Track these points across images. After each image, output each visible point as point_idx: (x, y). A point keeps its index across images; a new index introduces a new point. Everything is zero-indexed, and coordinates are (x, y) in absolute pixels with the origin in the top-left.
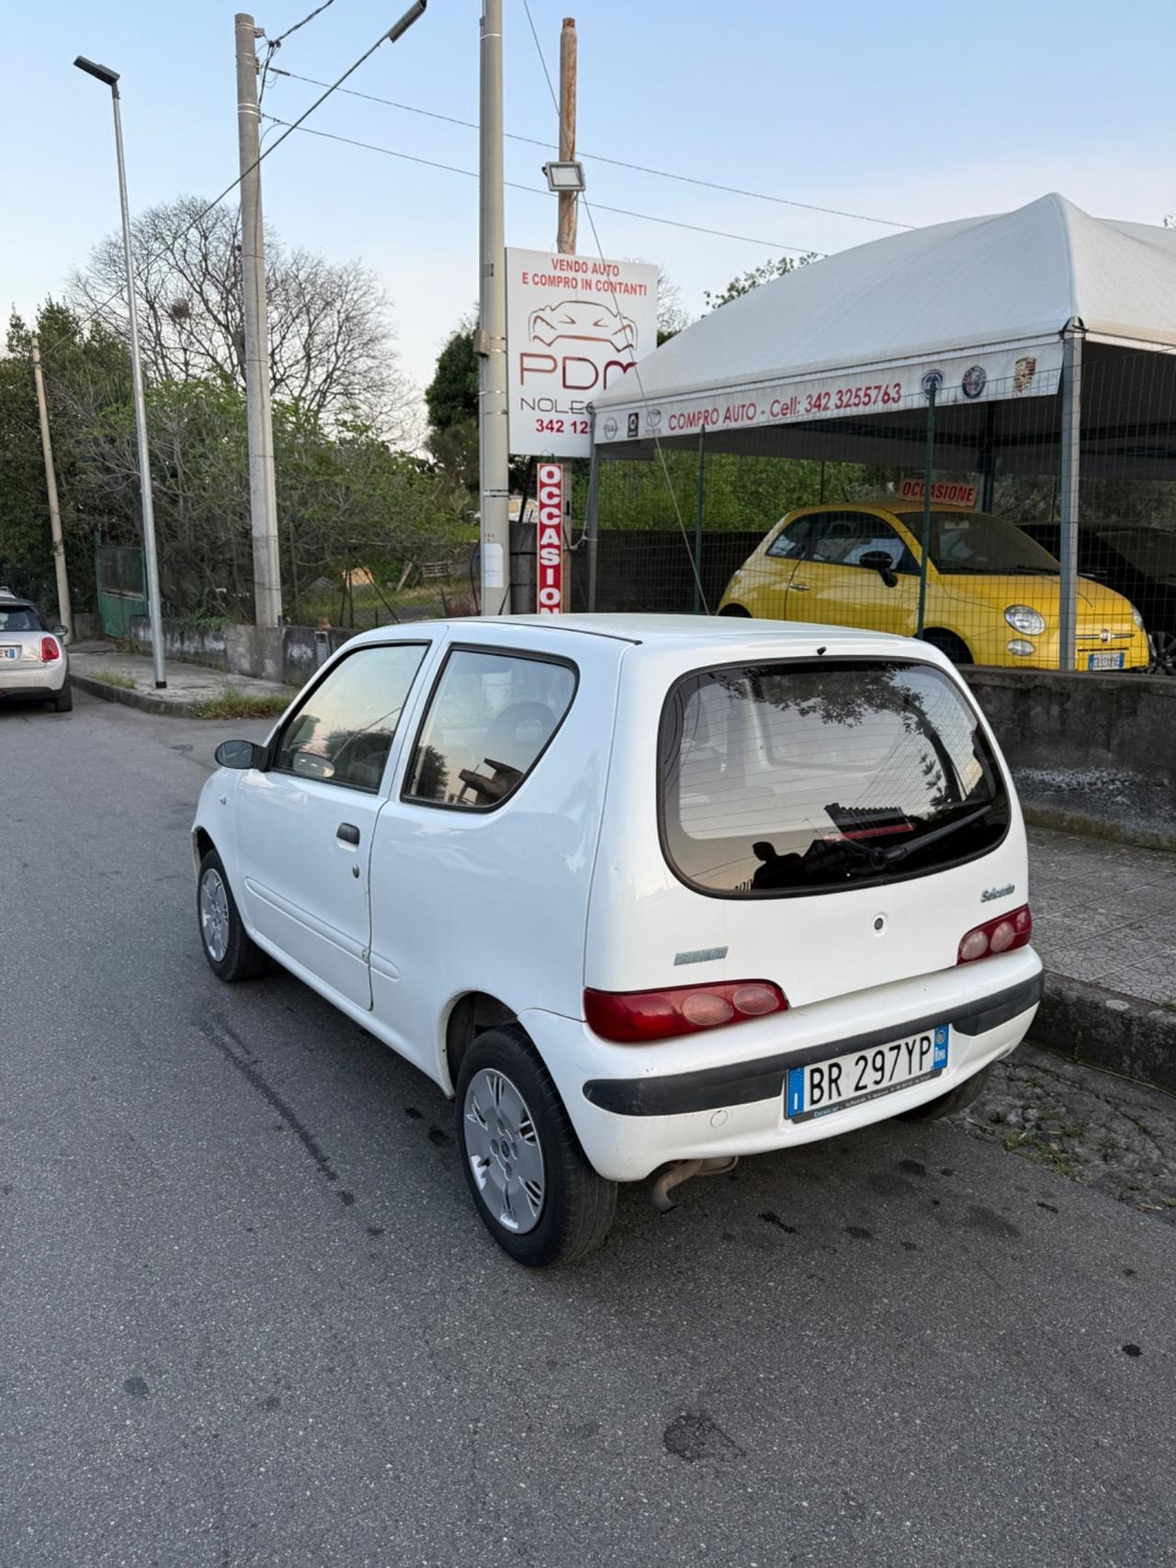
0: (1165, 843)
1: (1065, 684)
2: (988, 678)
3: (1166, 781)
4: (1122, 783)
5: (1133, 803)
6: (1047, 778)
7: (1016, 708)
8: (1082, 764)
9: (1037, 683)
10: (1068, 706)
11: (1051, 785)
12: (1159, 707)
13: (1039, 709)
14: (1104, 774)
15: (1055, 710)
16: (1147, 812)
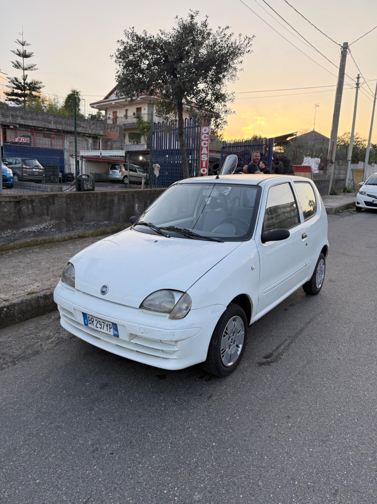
0: (66, 238)
1: (32, 197)
2: (3, 198)
3: (64, 221)
4: (52, 225)
5: (57, 230)
6: (30, 230)
7: (15, 208)
8: (41, 222)
9: (23, 198)
10: (34, 204)
11: (32, 232)
12: (60, 200)
13: (24, 207)
14: (47, 224)
15: (30, 206)
16: (61, 231)
